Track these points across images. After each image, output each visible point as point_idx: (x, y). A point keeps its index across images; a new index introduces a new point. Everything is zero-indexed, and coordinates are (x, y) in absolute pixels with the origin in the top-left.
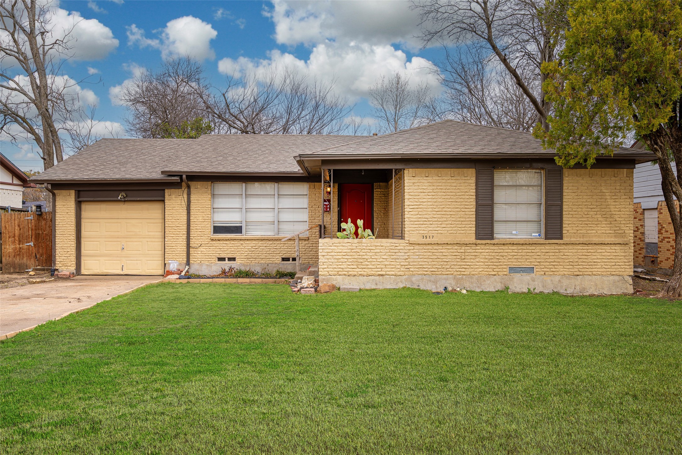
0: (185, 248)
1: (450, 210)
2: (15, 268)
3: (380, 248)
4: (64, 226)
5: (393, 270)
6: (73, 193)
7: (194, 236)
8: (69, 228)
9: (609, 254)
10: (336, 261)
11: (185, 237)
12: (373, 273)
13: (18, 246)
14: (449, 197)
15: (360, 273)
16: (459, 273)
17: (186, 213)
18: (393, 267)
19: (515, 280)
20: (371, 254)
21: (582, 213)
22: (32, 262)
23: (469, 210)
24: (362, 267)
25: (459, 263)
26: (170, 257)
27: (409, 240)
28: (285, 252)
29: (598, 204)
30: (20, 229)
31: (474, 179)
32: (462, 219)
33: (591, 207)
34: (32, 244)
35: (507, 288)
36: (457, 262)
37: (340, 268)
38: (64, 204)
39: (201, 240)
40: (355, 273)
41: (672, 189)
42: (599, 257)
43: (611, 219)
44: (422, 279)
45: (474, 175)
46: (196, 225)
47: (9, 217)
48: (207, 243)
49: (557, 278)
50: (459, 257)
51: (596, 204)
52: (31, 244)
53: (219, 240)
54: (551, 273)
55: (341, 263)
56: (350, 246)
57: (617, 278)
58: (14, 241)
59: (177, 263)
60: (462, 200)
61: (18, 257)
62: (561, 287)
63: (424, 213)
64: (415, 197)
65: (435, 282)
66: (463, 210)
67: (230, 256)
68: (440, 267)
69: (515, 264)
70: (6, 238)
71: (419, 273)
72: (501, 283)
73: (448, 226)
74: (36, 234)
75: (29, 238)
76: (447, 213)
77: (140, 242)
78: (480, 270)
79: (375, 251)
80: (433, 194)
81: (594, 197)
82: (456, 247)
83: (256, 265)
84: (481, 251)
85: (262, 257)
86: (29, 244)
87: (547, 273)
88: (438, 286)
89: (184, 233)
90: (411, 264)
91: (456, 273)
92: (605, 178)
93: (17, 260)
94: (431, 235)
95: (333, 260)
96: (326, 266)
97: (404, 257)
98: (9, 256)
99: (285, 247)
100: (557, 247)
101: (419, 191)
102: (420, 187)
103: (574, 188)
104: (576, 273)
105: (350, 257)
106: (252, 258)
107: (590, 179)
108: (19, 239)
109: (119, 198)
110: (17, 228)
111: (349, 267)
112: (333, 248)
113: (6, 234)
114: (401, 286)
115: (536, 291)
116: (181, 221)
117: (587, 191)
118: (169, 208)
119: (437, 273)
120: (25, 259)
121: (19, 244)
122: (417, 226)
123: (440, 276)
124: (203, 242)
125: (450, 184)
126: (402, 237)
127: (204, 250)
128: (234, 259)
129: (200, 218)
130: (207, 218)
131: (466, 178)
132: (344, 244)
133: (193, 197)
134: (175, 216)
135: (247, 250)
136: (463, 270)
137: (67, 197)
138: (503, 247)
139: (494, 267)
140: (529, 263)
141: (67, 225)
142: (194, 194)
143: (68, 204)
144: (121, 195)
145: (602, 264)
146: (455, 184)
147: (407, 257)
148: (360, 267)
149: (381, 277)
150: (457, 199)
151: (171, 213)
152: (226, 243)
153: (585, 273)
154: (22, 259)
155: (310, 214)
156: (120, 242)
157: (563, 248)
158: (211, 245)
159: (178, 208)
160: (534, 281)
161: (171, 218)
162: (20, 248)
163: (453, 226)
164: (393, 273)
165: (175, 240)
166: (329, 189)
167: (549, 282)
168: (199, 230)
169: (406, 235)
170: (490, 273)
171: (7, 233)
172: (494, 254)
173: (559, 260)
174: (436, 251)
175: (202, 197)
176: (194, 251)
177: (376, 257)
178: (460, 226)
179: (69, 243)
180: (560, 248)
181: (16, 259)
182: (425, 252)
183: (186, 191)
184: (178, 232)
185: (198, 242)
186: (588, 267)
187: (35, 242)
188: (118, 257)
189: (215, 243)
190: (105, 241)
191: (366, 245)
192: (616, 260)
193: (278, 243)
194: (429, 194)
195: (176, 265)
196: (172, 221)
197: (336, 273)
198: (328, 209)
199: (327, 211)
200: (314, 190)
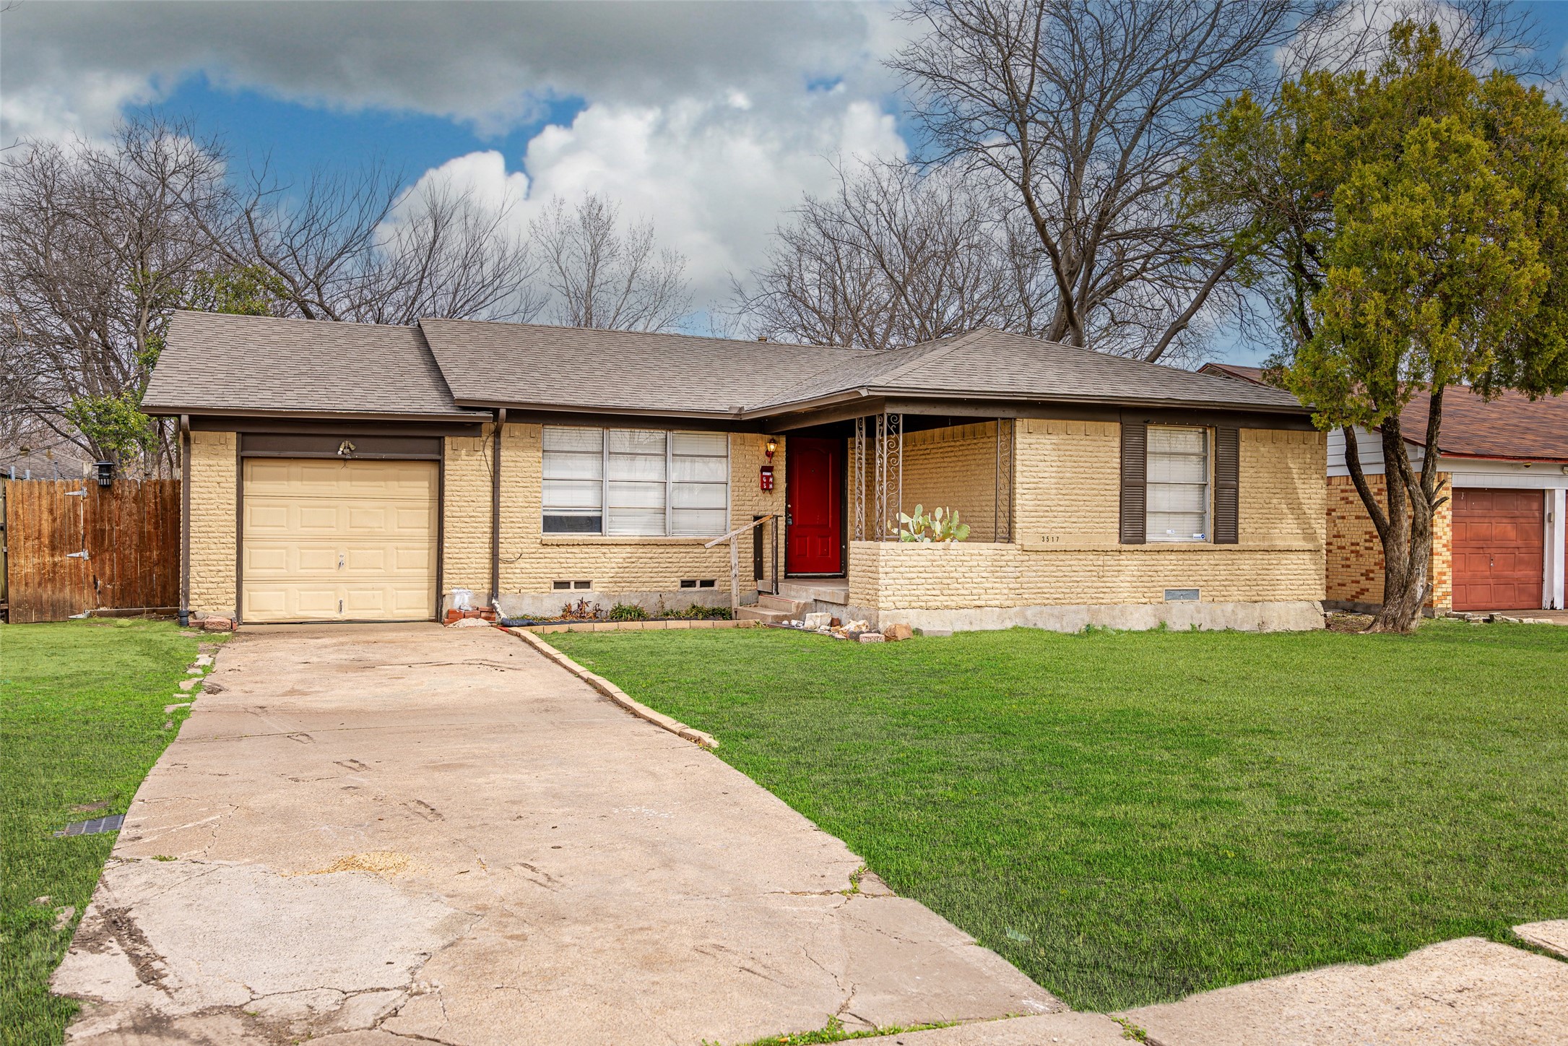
0: (486, 563)
1: (1083, 492)
2: (41, 611)
3: (978, 558)
4: (211, 512)
5: (998, 596)
6: (232, 437)
7: (506, 536)
8: (223, 518)
9: (1296, 567)
10: (907, 582)
11: (487, 538)
12: (967, 603)
13: (48, 559)
14: (1082, 470)
15: (946, 603)
16: (1095, 601)
17: (490, 489)
18: (997, 591)
19: (1174, 611)
20: (963, 569)
21: (1262, 501)
22: (86, 598)
23: (1110, 493)
24: (950, 592)
25: (1095, 584)
26: (454, 581)
27: (1022, 545)
28: (688, 569)
29: (1282, 486)
30: (54, 520)
31: (1118, 440)
32: (1101, 509)
33: (1274, 491)
34: (85, 554)
35: (1163, 625)
36: (1093, 582)
37: (913, 595)
38: (211, 462)
39: (522, 545)
40: (939, 604)
41: (1400, 467)
42: (1283, 572)
43: (1299, 512)
44: (1041, 613)
45: (1119, 433)
46: (511, 515)
47: (25, 491)
48: (534, 550)
49: (1230, 607)
50: (1095, 574)
51: (1279, 486)
52: (82, 554)
53: (558, 545)
54: (1222, 599)
55: (915, 587)
56: (930, 554)
57: (1305, 605)
58: (40, 548)
59: (470, 595)
60: (1101, 476)
61: (49, 586)
62: (1235, 621)
63: (1045, 497)
64: (1032, 469)
65: (1060, 617)
66: (1102, 493)
67: (581, 578)
68: (1068, 591)
69: (1174, 584)
70: (18, 540)
71: (1037, 602)
72: (1155, 616)
73: (1081, 520)
74: (94, 530)
75: (77, 540)
76: (1080, 498)
77: (379, 549)
78: (1126, 595)
79: (971, 564)
80: (1059, 464)
81: (1278, 475)
82: (1091, 557)
83: (632, 595)
84: (1126, 562)
85: (644, 580)
86: (77, 555)
87: (1216, 599)
88: (1065, 624)
89: (486, 530)
90: (1025, 586)
91: (1090, 601)
92: (1293, 446)
93: (47, 594)
94: (1055, 536)
95: (902, 581)
96: (891, 593)
97: (1014, 575)
98: (26, 584)
99: (688, 560)
100: (1229, 556)
101: (1038, 457)
102: (1040, 452)
103: (1253, 459)
104: (1254, 598)
105: (930, 575)
106: (625, 582)
107: (1272, 445)
108: (52, 542)
109: (340, 453)
110: (45, 515)
111: (928, 592)
112: (902, 558)
113: (18, 531)
114: (1009, 625)
115: (1202, 629)
116: (480, 504)
117: (1269, 465)
118: (452, 478)
119: (1063, 601)
120: (67, 590)
121: (53, 556)
122: (1034, 519)
123: (1068, 607)
124: (525, 550)
125: (1083, 448)
126: (1010, 539)
127: (528, 566)
128: (586, 584)
129: (520, 499)
130: (535, 500)
131: (1106, 439)
132: (920, 552)
133: (505, 455)
134: (466, 494)
135: (614, 565)
136: (1102, 595)
137: (220, 448)
138: (1157, 557)
139: (1146, 590)
140: (1192, 583)
141: (217, 512)
142: (508, 449)
143: (221, 463)
144: (343, 446)
145: (1288, 582)
146: (1090, 449)
147: (1019, 574)
148: (945, 592)
149: (978, 610)
150: (1093, 473)
151: (458, 489)
152: (573, 550)
153: (1267, 598)
154: (61, 590)
155: (736, 494)
156: (334, 548)
157: (1236, 557)
158: (541, 556)
159: (473, 478)
160: (1199, 612)
161: (458, 498)
162: (55, 564)
163: (1087, 520)
164: (997, 603)
165: (465, 545)
166: (772, 447)
167: (1219, 612)
168: (518, 525)
169: (1017, 536)
170: (1140, 601)
171: (21, 527)
172: (1144, 568)
173: (1233, 578)
174: (1061, 563)
175: (524, 454)
176: (506, 568)
177: (971, 575)
178: (1097, 520)
179: (222, 551)
180: (1233, 557)
181: (45, 591)
182: (1046, 565)
183: (490, 442)
184: (472, 527)
185: (515, 550)
186: (1269, 588)
187: (92, 549)
188: (329, 582)
189: (549, 550)
190: (300, 548)
191: (955, 552)
192: (1304, 577)
193: (674, 550)
194: (1053, 464)
195: (466, 597)
196: (459, 504)
197: (907, 604)
198: (771, 486)
199: (768, 489)
200: (742, 447)
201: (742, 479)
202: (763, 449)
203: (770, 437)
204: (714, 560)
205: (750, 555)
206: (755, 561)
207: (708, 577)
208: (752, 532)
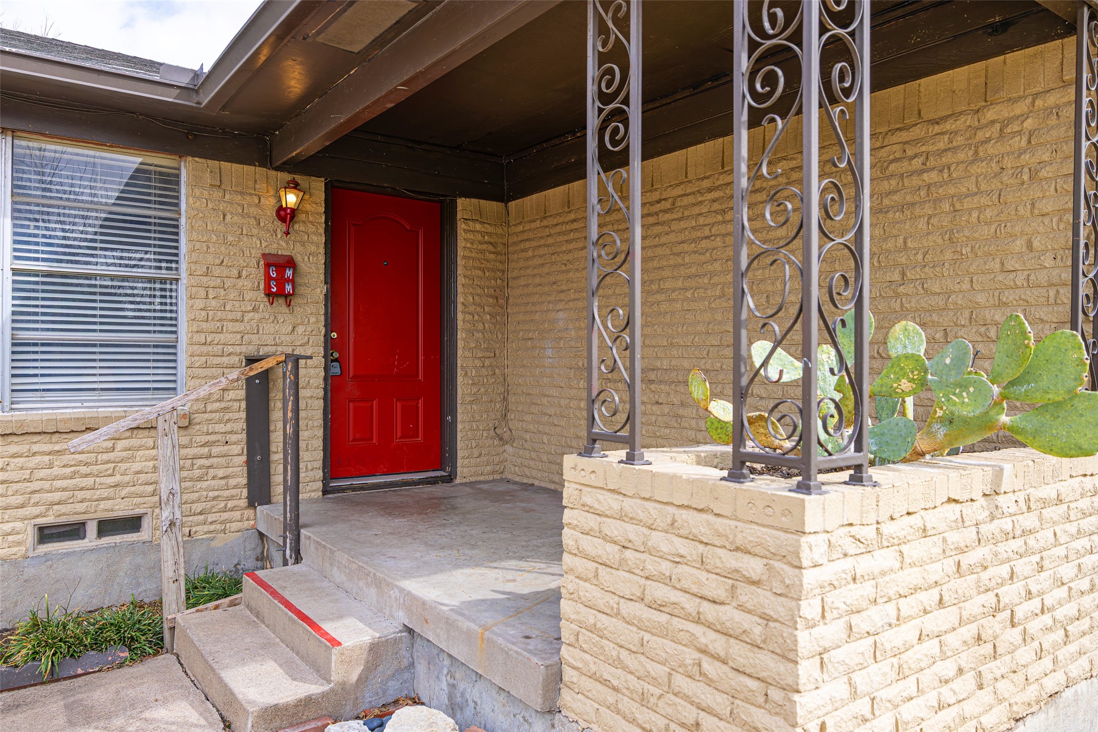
28: (57, 496)
99: (56, 471)
155: (199, 304)
166: (291, 199)
193: (14, 450)
198: (288, 288)
199: (281, 293)
200: (217, 194)
201: (217, 271)
202: (270, 203)
203: (285, 176)
204: (137, 466)
205: (236, 449)
206: (249, 463)
207: (122, 509)
208: (242, 394)
